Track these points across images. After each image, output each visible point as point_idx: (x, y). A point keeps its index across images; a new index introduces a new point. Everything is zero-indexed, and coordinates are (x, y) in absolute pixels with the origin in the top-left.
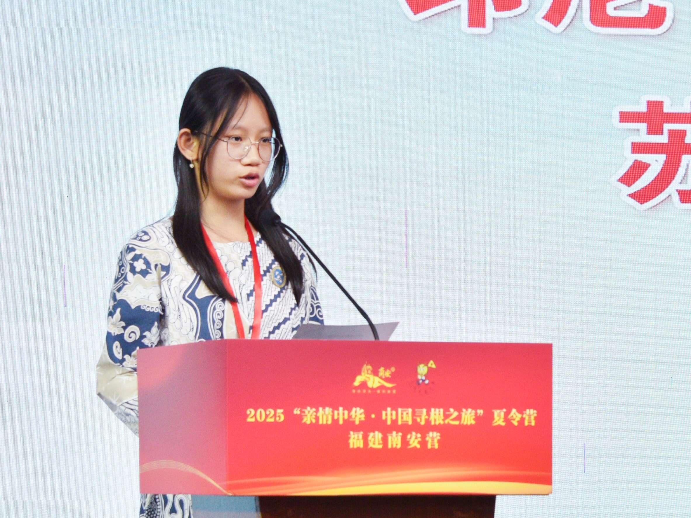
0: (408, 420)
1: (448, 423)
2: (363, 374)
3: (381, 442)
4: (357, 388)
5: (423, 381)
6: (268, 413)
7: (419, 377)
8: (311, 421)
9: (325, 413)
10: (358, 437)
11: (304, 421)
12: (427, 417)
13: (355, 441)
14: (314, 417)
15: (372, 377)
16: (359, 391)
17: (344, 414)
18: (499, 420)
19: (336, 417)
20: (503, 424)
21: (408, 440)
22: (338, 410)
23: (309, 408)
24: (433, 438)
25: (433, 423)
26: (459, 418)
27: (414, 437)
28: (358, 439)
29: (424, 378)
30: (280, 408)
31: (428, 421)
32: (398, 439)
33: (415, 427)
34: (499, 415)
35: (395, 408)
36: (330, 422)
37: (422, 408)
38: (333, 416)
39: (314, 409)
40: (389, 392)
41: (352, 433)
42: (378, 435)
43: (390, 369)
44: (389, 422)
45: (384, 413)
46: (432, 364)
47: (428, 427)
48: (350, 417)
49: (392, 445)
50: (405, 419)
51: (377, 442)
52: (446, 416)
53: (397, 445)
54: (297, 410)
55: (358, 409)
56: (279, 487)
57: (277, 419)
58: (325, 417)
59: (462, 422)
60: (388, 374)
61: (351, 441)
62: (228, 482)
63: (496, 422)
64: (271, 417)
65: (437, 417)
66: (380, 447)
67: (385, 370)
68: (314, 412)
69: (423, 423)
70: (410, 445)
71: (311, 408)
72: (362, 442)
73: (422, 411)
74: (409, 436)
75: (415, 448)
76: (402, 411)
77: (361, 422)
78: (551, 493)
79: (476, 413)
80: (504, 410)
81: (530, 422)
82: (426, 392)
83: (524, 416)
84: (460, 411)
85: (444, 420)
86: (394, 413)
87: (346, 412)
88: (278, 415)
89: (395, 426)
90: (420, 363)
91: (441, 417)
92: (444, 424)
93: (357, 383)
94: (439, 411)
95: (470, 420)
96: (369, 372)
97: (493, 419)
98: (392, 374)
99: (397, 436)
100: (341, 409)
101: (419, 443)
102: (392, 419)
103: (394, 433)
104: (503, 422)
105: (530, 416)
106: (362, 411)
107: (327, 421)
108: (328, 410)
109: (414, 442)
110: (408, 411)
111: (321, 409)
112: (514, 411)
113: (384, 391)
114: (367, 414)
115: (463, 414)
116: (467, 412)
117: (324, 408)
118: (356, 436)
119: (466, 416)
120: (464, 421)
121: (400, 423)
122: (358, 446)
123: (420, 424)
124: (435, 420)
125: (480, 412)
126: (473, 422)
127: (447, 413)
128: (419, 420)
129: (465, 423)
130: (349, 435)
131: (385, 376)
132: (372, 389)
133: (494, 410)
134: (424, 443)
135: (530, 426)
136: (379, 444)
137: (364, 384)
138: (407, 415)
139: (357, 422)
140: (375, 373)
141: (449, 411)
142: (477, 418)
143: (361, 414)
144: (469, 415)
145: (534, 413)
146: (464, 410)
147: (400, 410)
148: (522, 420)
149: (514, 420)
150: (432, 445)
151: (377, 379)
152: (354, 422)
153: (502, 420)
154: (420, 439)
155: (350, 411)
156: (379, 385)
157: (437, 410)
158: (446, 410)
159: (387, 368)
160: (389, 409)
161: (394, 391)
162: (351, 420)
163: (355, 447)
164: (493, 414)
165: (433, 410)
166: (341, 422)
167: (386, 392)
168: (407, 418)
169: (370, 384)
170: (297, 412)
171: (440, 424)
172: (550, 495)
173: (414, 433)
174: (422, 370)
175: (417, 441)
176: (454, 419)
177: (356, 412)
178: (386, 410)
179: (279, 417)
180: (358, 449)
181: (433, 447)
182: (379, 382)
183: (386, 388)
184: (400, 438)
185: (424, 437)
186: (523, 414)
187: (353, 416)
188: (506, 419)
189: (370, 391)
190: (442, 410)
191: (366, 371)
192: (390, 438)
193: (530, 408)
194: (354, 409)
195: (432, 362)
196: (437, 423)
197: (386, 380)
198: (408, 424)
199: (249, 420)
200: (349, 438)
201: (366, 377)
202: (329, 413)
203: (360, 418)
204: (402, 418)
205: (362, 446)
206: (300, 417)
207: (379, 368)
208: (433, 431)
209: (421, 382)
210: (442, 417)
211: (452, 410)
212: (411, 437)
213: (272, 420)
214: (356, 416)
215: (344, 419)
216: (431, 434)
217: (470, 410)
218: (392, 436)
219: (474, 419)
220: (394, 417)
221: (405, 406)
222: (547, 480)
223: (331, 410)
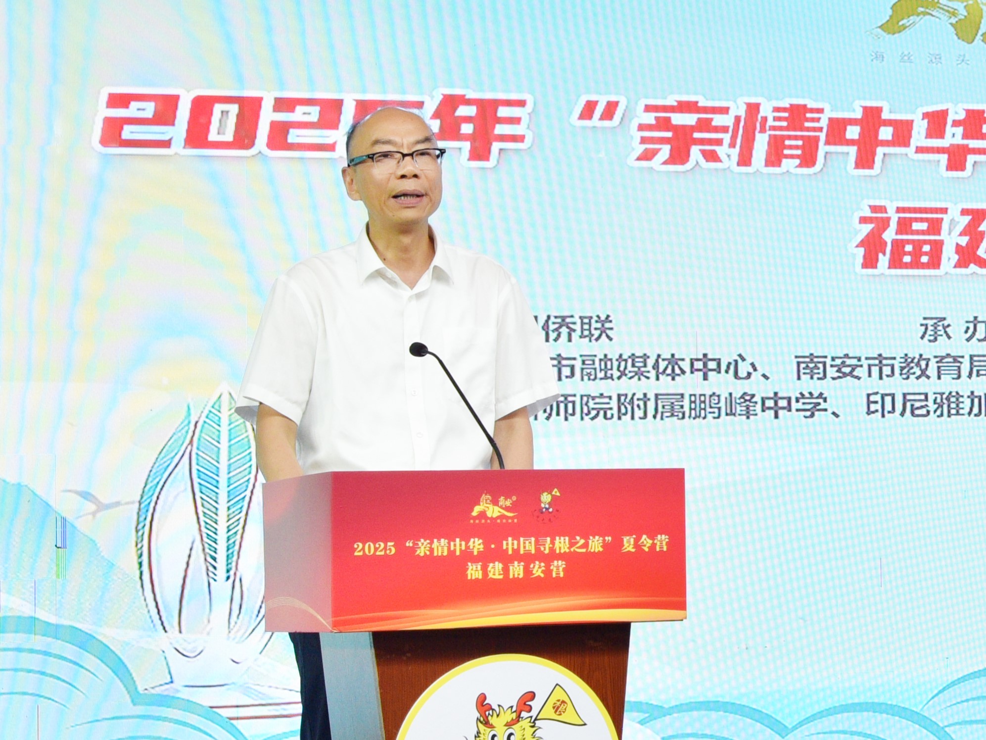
0: (530, 549)
1: (574, 550)
2: (481, 504)
3: (502, 572)
4: (475, 518)
5: (547, 509)
6: (377, 546)
7: (543, 505)
8: (425, 553)
9: (440, 545)
10: (477, 568)
11: (418, 553)
12: (551, 546)
13: (473, 572)
14: (428, 549)
15: (491, 506)
16: (477, 521)
17: (461, 545)
18: (628, 547)
19: (452, 548)
20: (633, 550)
21: (531, 569)
22: (454, 541)
23: (422, 540)
24: (558, 567)
25: (558, 551)
26: (586, 545)
27: (537, 567)
28: (477, 570)
29: (547, 506)
30: (390, 541)
31: (552, 550)
32: (520, 569)
33: (539, 556)
34: (629, 542)
35: (516, 538)
36: (445, 554)
37: (546, 537)
38: (449, 547)
39: (428, 541)
40: (510, 521)
41: (469, 564)
42: (499, 566)
43: (511, 498)
44: (510, 552)
45: (505, 543)
46: (556, 492)
47: (554, 555)
48: (467, 547)
49: (514, 575)
50: (527, 548)
51: (497, 573)
52: (572, 545)
53: (519, 574)
54: (409, 543)
55: (476, 539)
56: (389, 622)
57: (388, 552)
58: (440, 548)
59: (589, 550)
60: (508, 503)
61: (469, 572)
62: (333, 619)
63: (626, 548)
64: (381, 551)
65: (562, 545)
66: (501, 577)
67: (506, 499)
68: (428, 543)
69: (547, 551)
70: (534, 574)
71: (425, 540)
72: (481, 572)
73: (546, 540)
74: (532, 566)
75: (539, 576)
76: (524, 540)
77: (479, 552)
78: (686, 618)
79: (604, 540)
80: (634, 536)
81: (661, 547)
82: (550, 520)
83: (656, 542)
84: (586, 538)
85: (569, 548)
86: (516, 542)
87: (463, 543)
88: (388, 548)
89: (517, 556)
90: (543, 492)
91: (566, 545)
92: (570, 552)
93: (475, 513)
94: (565, 539)
95: (598, 548)
96: (488, 501)
97: (623, 546)
98: (513, 503)
99: (519, 566)
100: (458, 540)
101: (543, 572)
102: (513, 548)
103: (516, 563)
104: (633, 548)
105: (661, 541)
106: (481, 541)
107: (442, 552)
108: (444, 542)
109: (537, 571)
110: (531, 540)
111: (435, 541)
112: (644, 537)
113: (504, 521)
114: (486, 544)
115: (590, 542)
116: (594, 540)
117: (439, 540)
118: (474, 567)
119: (593, 543)
120: (591, 548)
121: (522, 552)
122: (477, 577)
123: (544, 553)
124: (560, 548)
125: (609, 539)
126: (601, 549)
127: (573, 541)
128: (542, 549)
129: (592, 551)
130: (467, 567)
131: (505, 505)
132: (492, 518)
133: (622, 537)
134: (548, 572)
135: (661, 551)
136: (500, 574)
137: (483, 514)
138: (530, 544)
139: (475, 553)
140: (495, 502)
141: (576, 539)
142: (605, 545)
143: (479, 544)
144: (596, 543)
145: (665, 539)
146: (591, 538)
147: (522, 539)
148: (653, 546)
149: (645, 546)
150: (557, 574)
151: (497, 509)
152: (473, 552)
153: (632, 546)
154: (543, 568)
155: (467, 542)
156: (499, 514)
157: (562, 538)
158: (572, 538)
159: (507, 497)
160: (510, 539)
161: (516, 521)
162: (468, 550)
163: (473, 578)
164: (622, 540)
165: (557, 538)
166: (458, 553)
167: (507, 521)
168: (530, 547)
169: (489, 514)
170: (409, 544)
171: (565, 552)
172: (684, 620)
173: (537, 563)
174: (546, 498)
175: (540, 570)
176: (580, 547)
177: (474, 542)
178: (507, 540)
179: (390, 550)
180: (477, 579)
181: (558, 575)
182: (499, 512)
183: (507, 518)
184: (522, 568)
185: (548, 567)
186: (653, 539)
187: (471, 547)
188: (637, 545)
189: (489, 521)
190: (567, 538)
191: (485, 501)
192: (511, 568)
193: (661, 534)
194: (472, 540)
195: (556, 490)
196: (562, 551)
197: (507, 509)
198: (531, 553)
199: (356, 554)
200: (468, 569)
201: (485, 507)
202: (445, 544)
203: (479, 549)
204: (525, 547)
205: (480, 577)
206: (413, 549)
207: (500, 497)
208: (558, 560)
209: (544, 510)
210: (568, 546)
211: (578, 538)
212: (534, 567)
213: (382, 553)
214: (474, 547)
215: (461, 550)
216: (555, 563)
217: (597, 537)
218: (513, 566)
219: (602, 547)
220: (516, 547)
221: (527, 535)
222: (682, 606)
223: (446, 541)
